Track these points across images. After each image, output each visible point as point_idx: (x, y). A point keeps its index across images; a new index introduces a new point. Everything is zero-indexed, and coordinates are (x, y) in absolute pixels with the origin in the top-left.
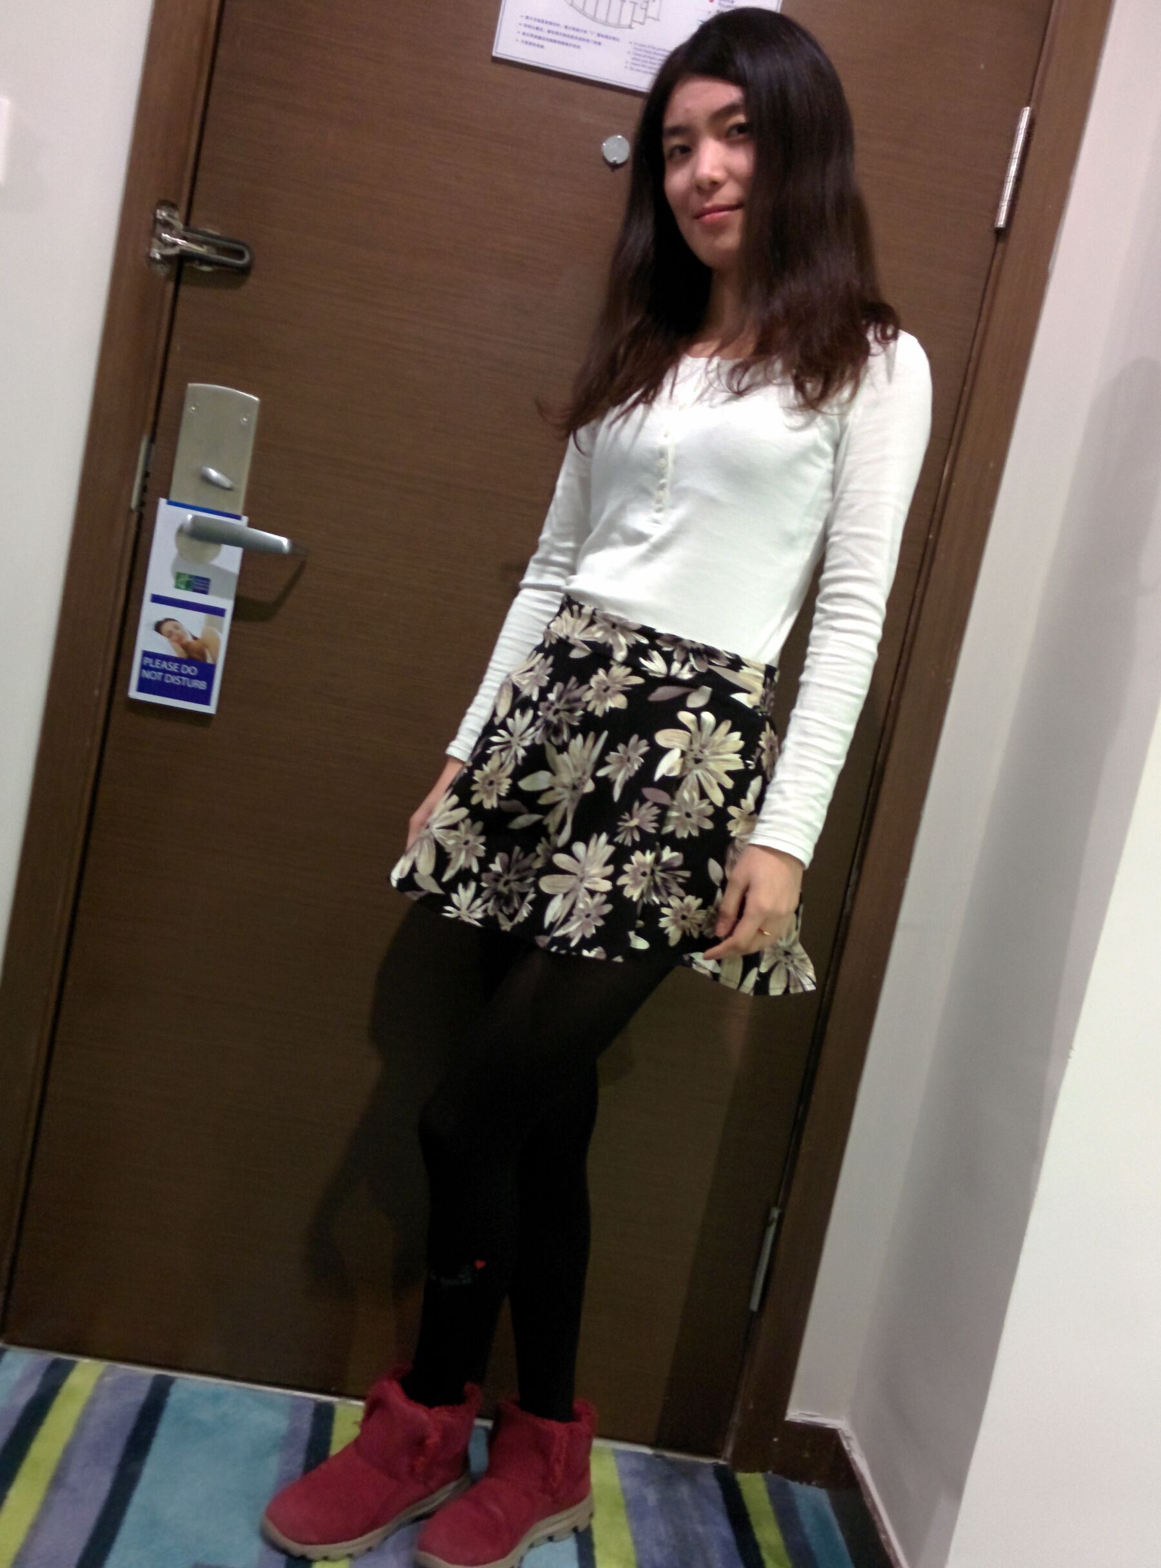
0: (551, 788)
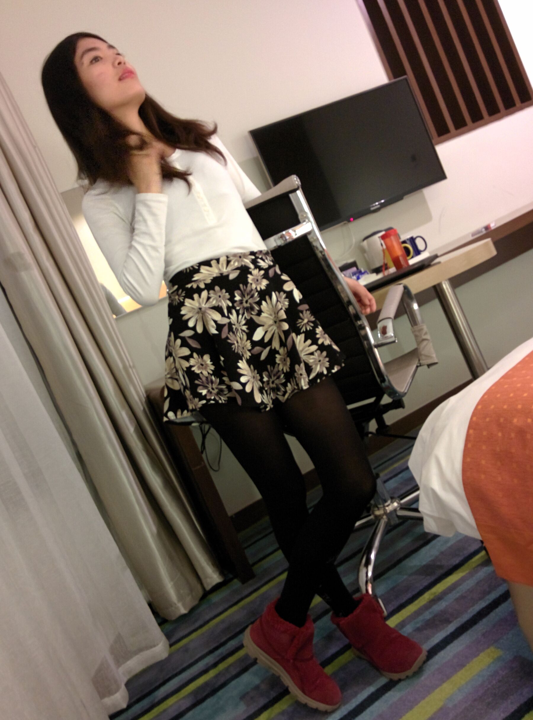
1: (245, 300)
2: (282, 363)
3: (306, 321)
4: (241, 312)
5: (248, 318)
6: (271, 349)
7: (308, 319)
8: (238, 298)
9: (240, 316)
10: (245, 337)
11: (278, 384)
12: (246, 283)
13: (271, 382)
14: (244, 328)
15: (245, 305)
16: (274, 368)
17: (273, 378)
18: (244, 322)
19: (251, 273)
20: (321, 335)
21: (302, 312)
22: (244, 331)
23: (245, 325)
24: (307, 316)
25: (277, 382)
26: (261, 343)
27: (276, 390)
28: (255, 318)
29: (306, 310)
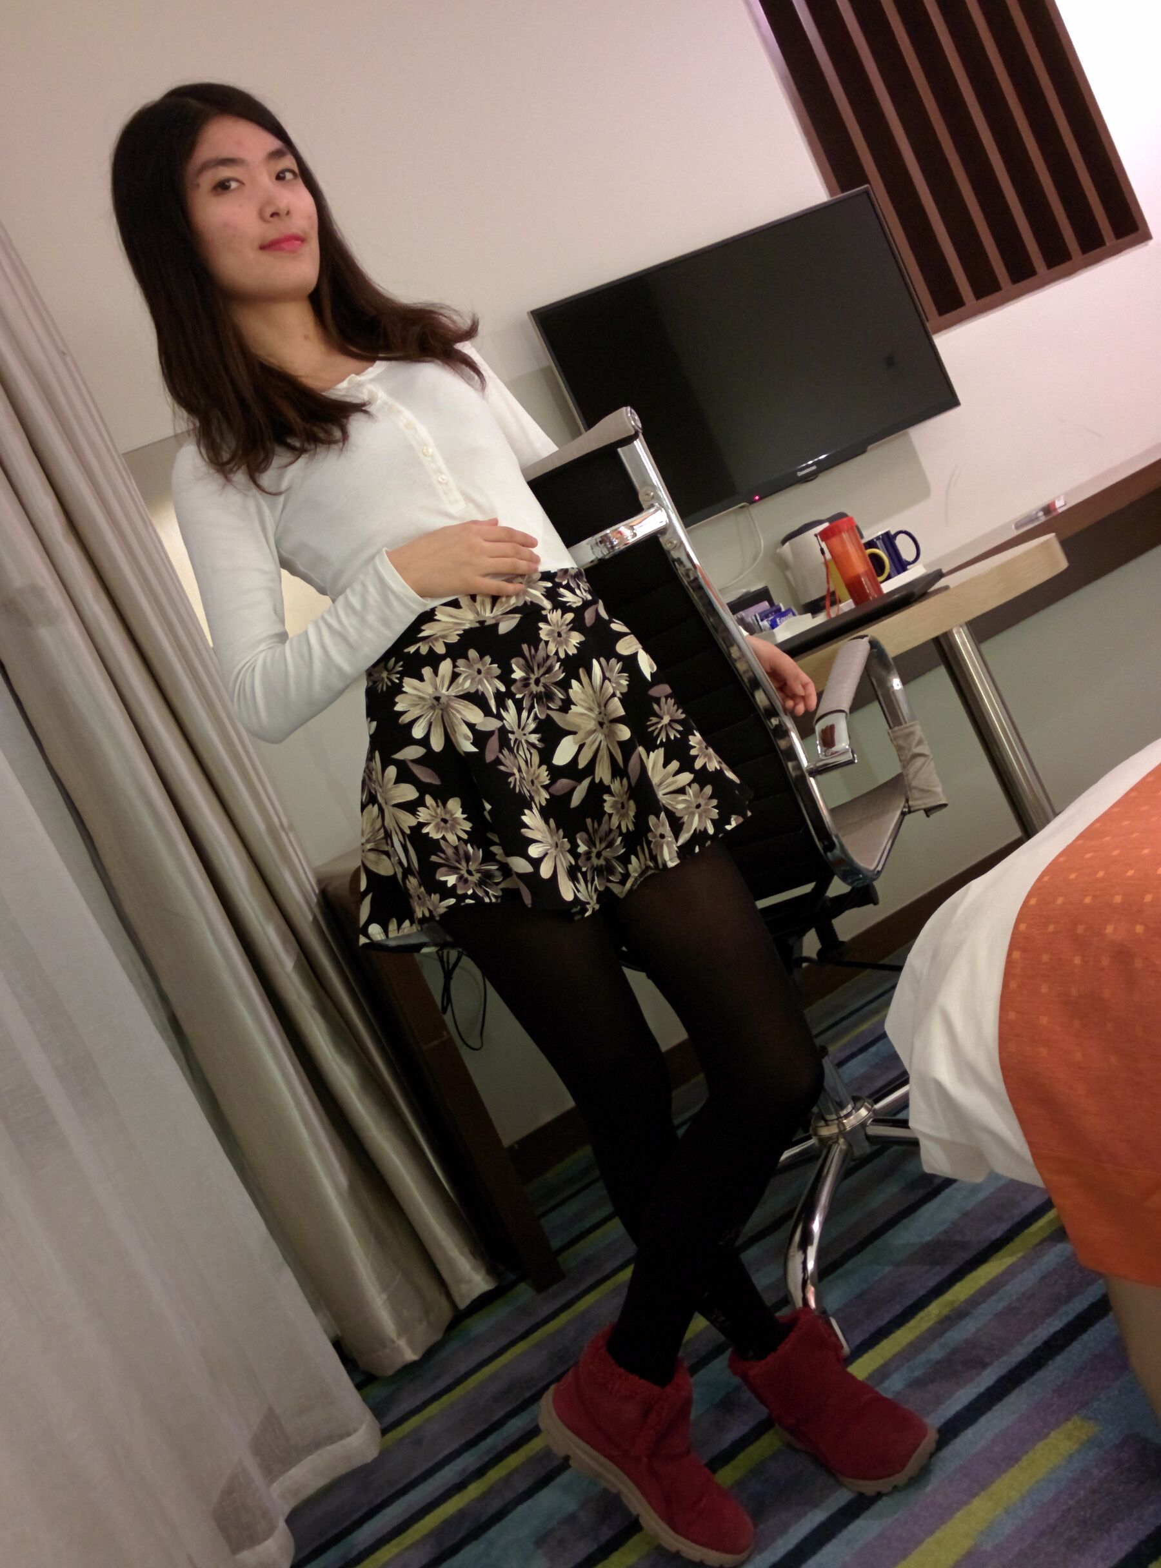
0: (581, 747)
1: (533, 677)
2: (618, 812)
3: (666, 720)
4: (526, 704)
5: (542, 717)
6: (592, 782)
7: (671, 716)
8: (518, 674)
9: (525, 714)
10: (536, 759)
11: (609, 858)
12: (535, 641)
13: (593, 855)
14: (534, 739)
15: (535, 689)
16: (600, 824)
17: (599, 846)
18: (532, 726)
19: (545, 619)
20: (701, 749)
21: (657, 701)
22: (533, 746)
23: (534, 732)
24: (669, 710)
25: (607, 853)
26: (572, 771)
27: (605, 871)
28: (556, 716)
29: (667, 697)
